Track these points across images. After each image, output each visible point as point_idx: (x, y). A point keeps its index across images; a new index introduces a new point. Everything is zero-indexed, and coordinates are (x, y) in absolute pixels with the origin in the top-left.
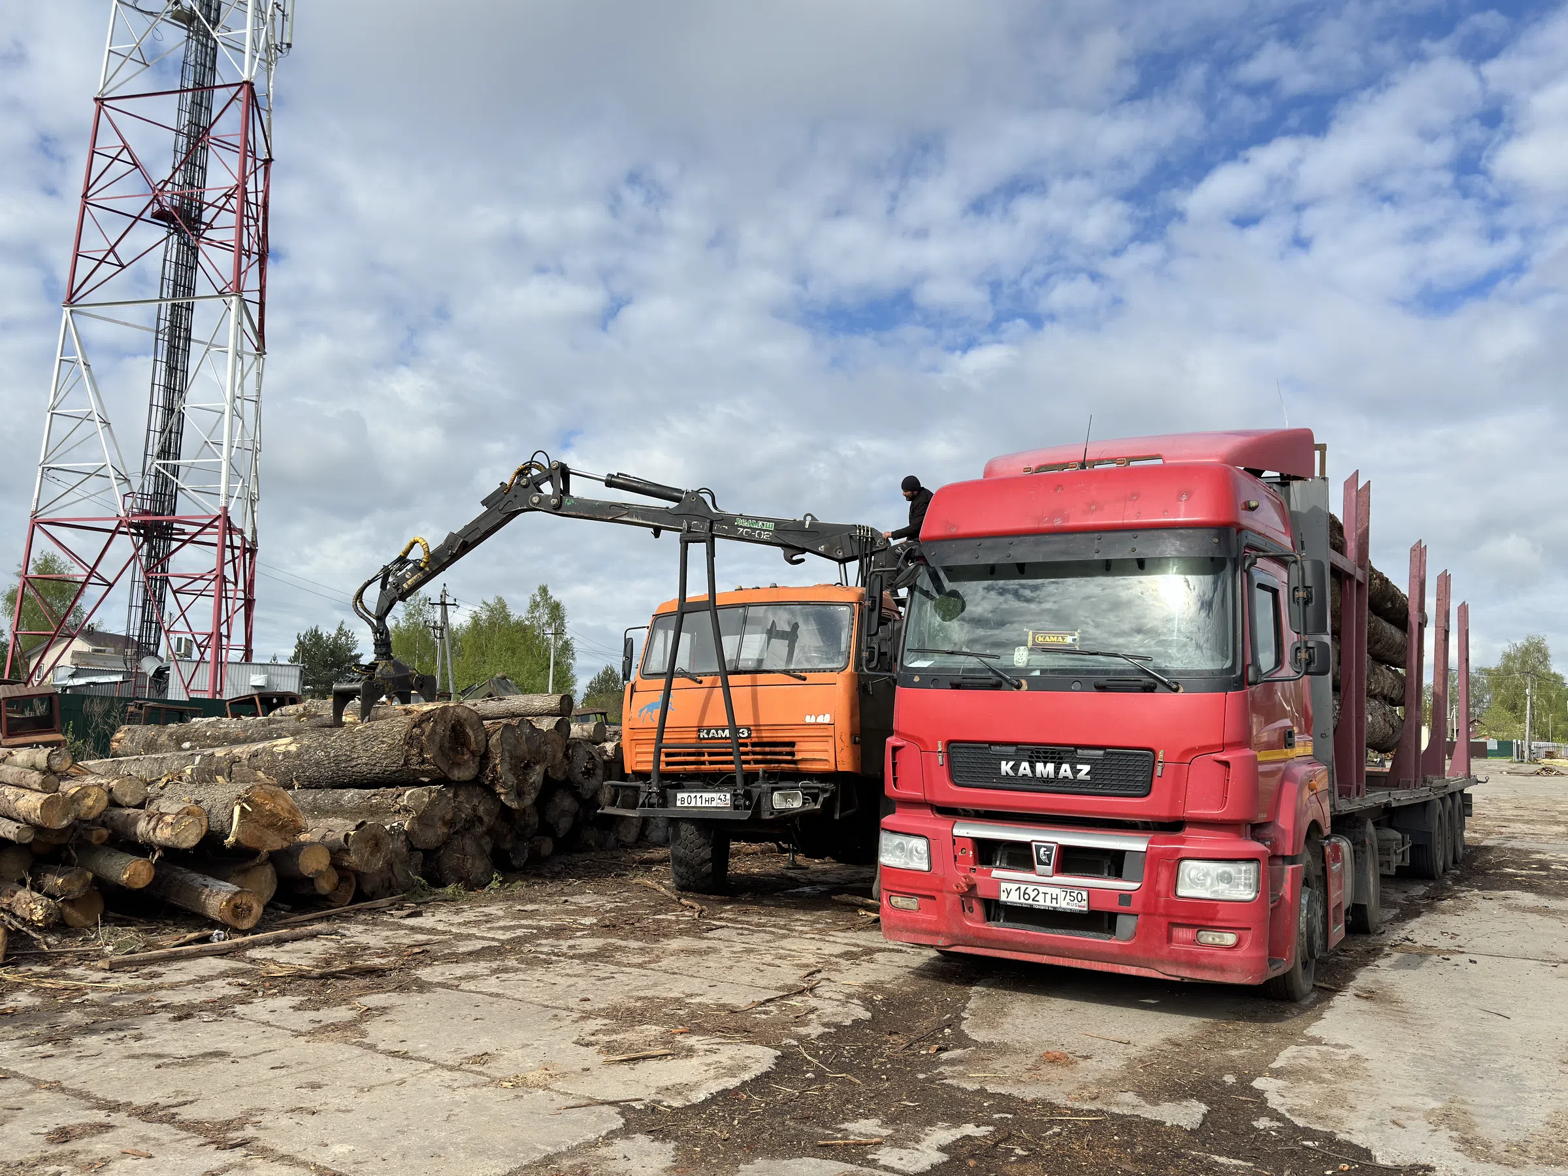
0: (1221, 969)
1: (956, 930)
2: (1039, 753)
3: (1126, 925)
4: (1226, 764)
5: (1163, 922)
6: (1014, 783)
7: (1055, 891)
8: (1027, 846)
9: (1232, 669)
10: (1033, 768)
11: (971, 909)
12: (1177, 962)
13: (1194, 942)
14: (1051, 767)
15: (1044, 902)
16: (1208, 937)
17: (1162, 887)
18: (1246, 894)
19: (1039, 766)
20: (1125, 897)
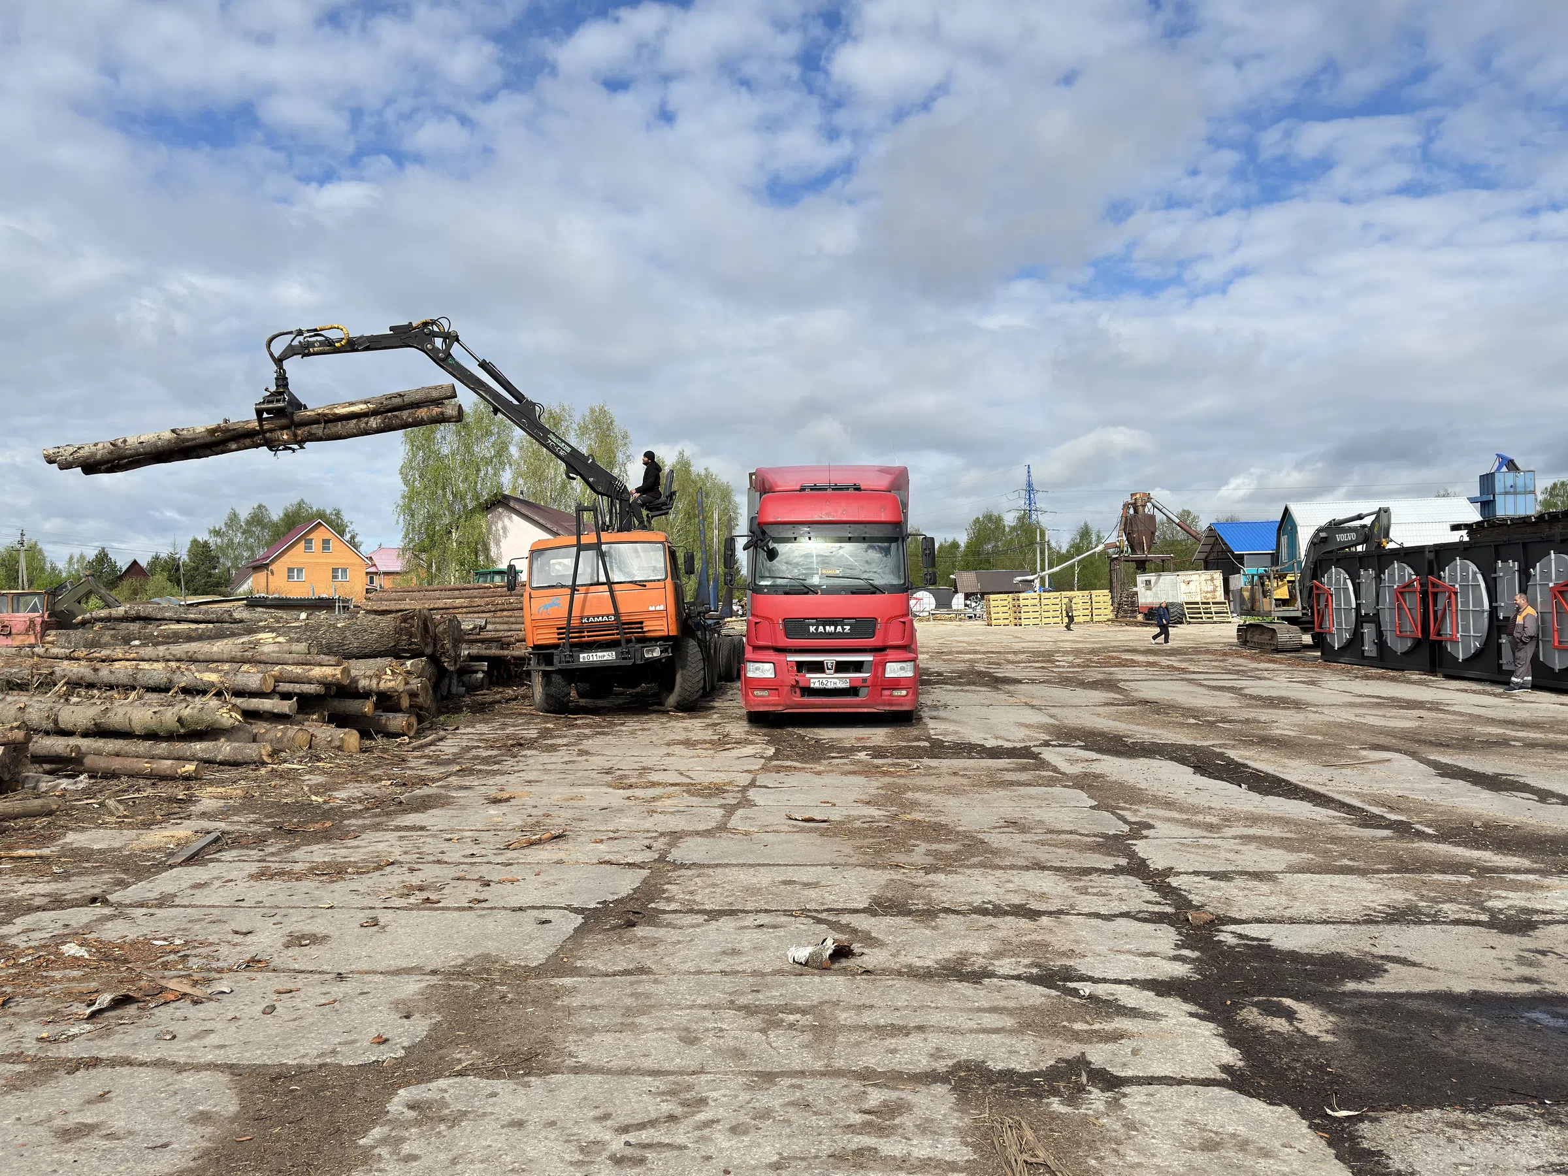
0: (901, 705)
1: (788, 702)
2: (827, 622)
3: (864, 692)
4: (904, 623)
5: (880, 688)
6: (817, 635)
7: (835, 680)
8: (822, 662)
9: (904, 584)
10: (825, 629)
11: (795, 692)
12: (885, 704)
13: (891, 695)
14: (833, 628)
15: (830, 686)
16: (896, 693)
17: (879, 674)
18: (910, 674)
19: (828, 628)
20: (864, 680)
